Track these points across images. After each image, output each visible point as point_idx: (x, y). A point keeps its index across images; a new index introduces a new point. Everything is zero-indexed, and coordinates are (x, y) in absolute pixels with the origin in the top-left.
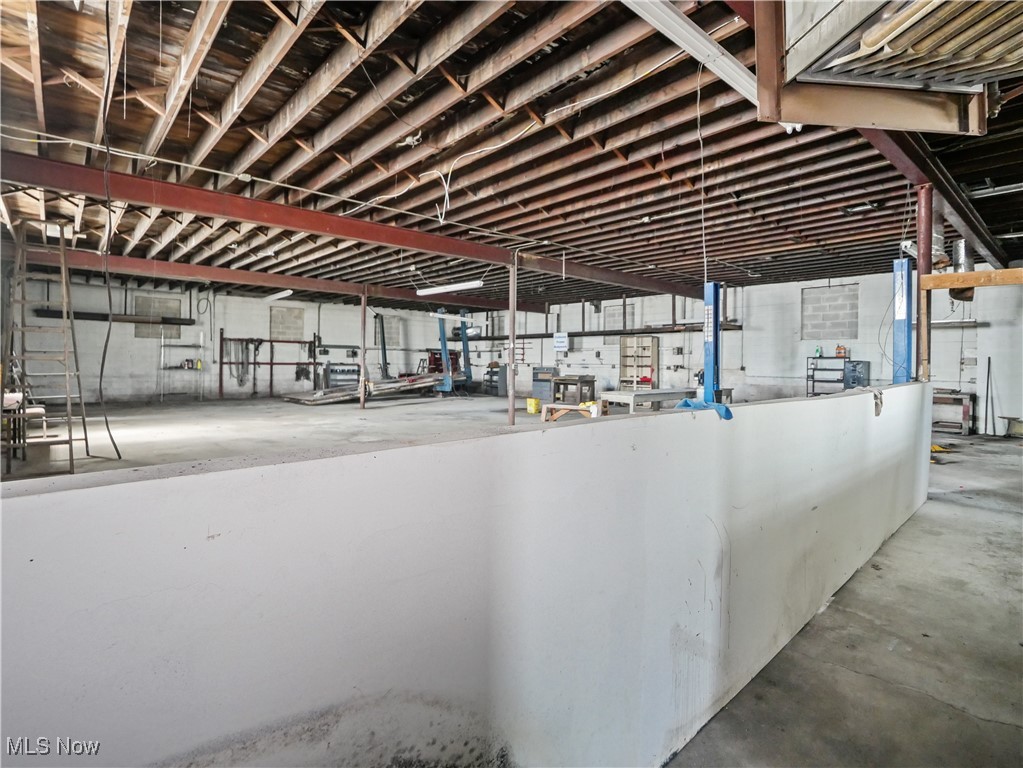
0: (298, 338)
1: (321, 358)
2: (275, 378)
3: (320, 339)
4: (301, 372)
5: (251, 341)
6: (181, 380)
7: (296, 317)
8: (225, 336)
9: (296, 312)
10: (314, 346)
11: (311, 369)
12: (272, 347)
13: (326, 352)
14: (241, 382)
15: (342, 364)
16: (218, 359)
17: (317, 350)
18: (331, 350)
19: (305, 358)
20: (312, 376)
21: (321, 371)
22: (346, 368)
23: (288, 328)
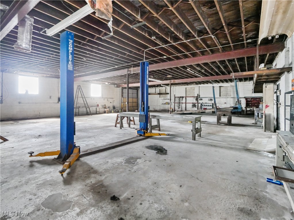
0: (194, 96)
1: (200, 101)
2: (187, 107)
3: (199, 95)
4: (194, 105)
5: (181, 97)
6: (167, 107)
7: (193, 90)
8: (175, 96)
9: (193, 88)
10: (197, 98)
11: (197, 104)
12: (186, 99)
13: (201, 99)
14: (179, 108)
15: (206, 103)
16: (174, 102)
17: (199, 99)
18: (203, 99)
19: (195, 101)
20: (197, 107)
21: (200, 105)
22: (208, 104)
23: (191, 93)
